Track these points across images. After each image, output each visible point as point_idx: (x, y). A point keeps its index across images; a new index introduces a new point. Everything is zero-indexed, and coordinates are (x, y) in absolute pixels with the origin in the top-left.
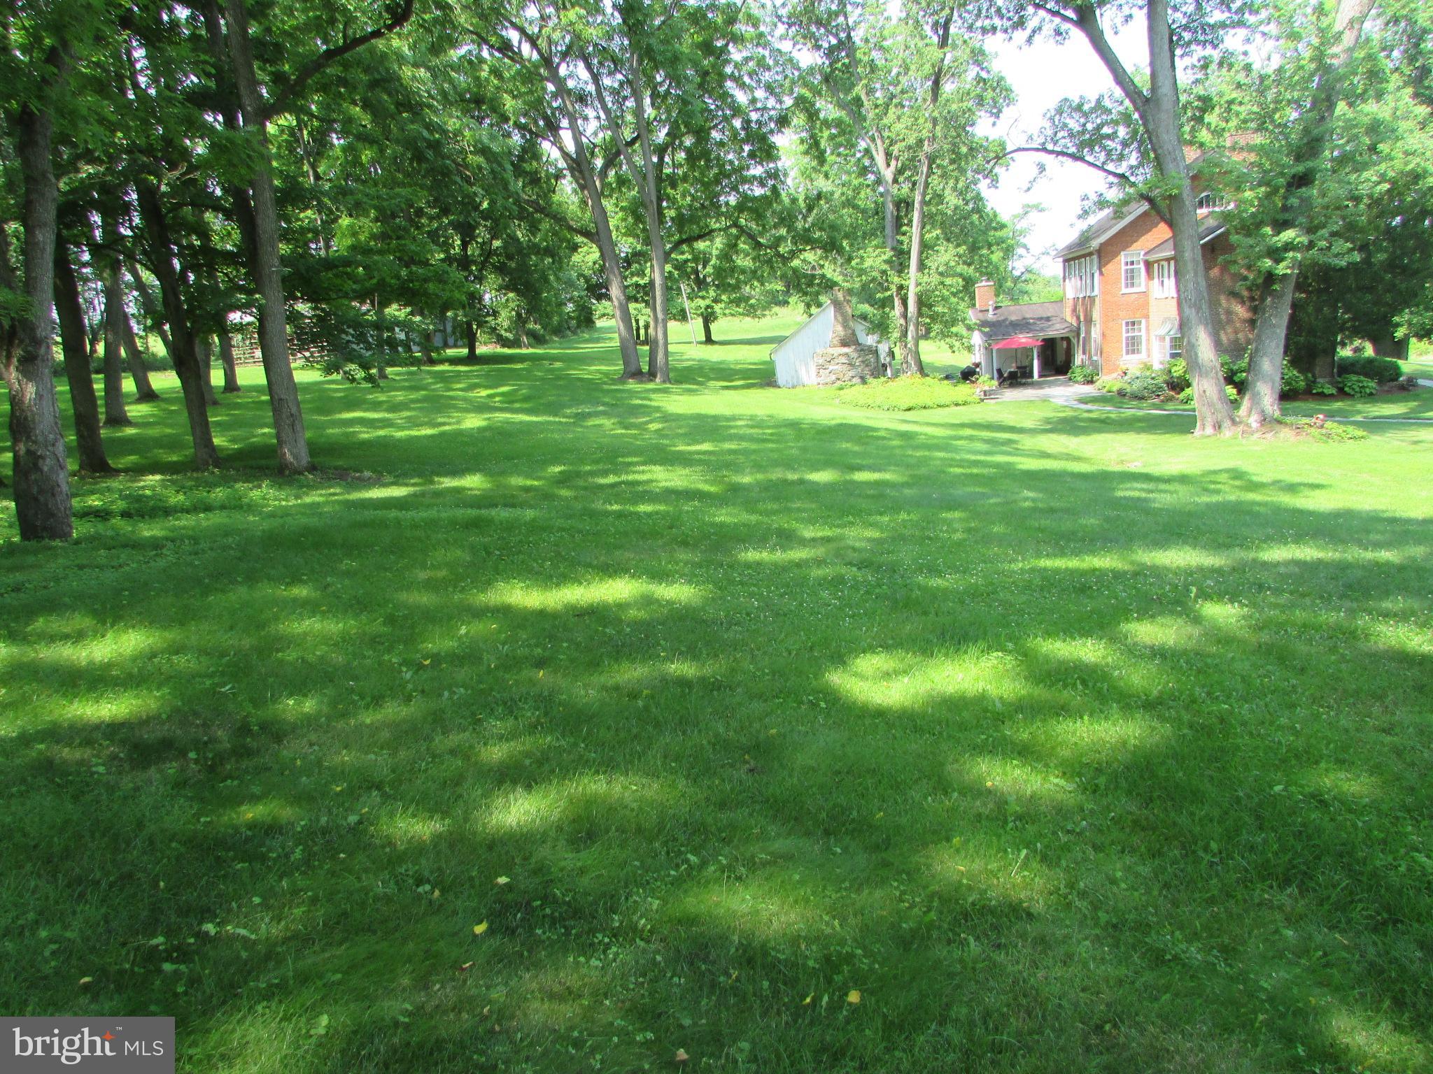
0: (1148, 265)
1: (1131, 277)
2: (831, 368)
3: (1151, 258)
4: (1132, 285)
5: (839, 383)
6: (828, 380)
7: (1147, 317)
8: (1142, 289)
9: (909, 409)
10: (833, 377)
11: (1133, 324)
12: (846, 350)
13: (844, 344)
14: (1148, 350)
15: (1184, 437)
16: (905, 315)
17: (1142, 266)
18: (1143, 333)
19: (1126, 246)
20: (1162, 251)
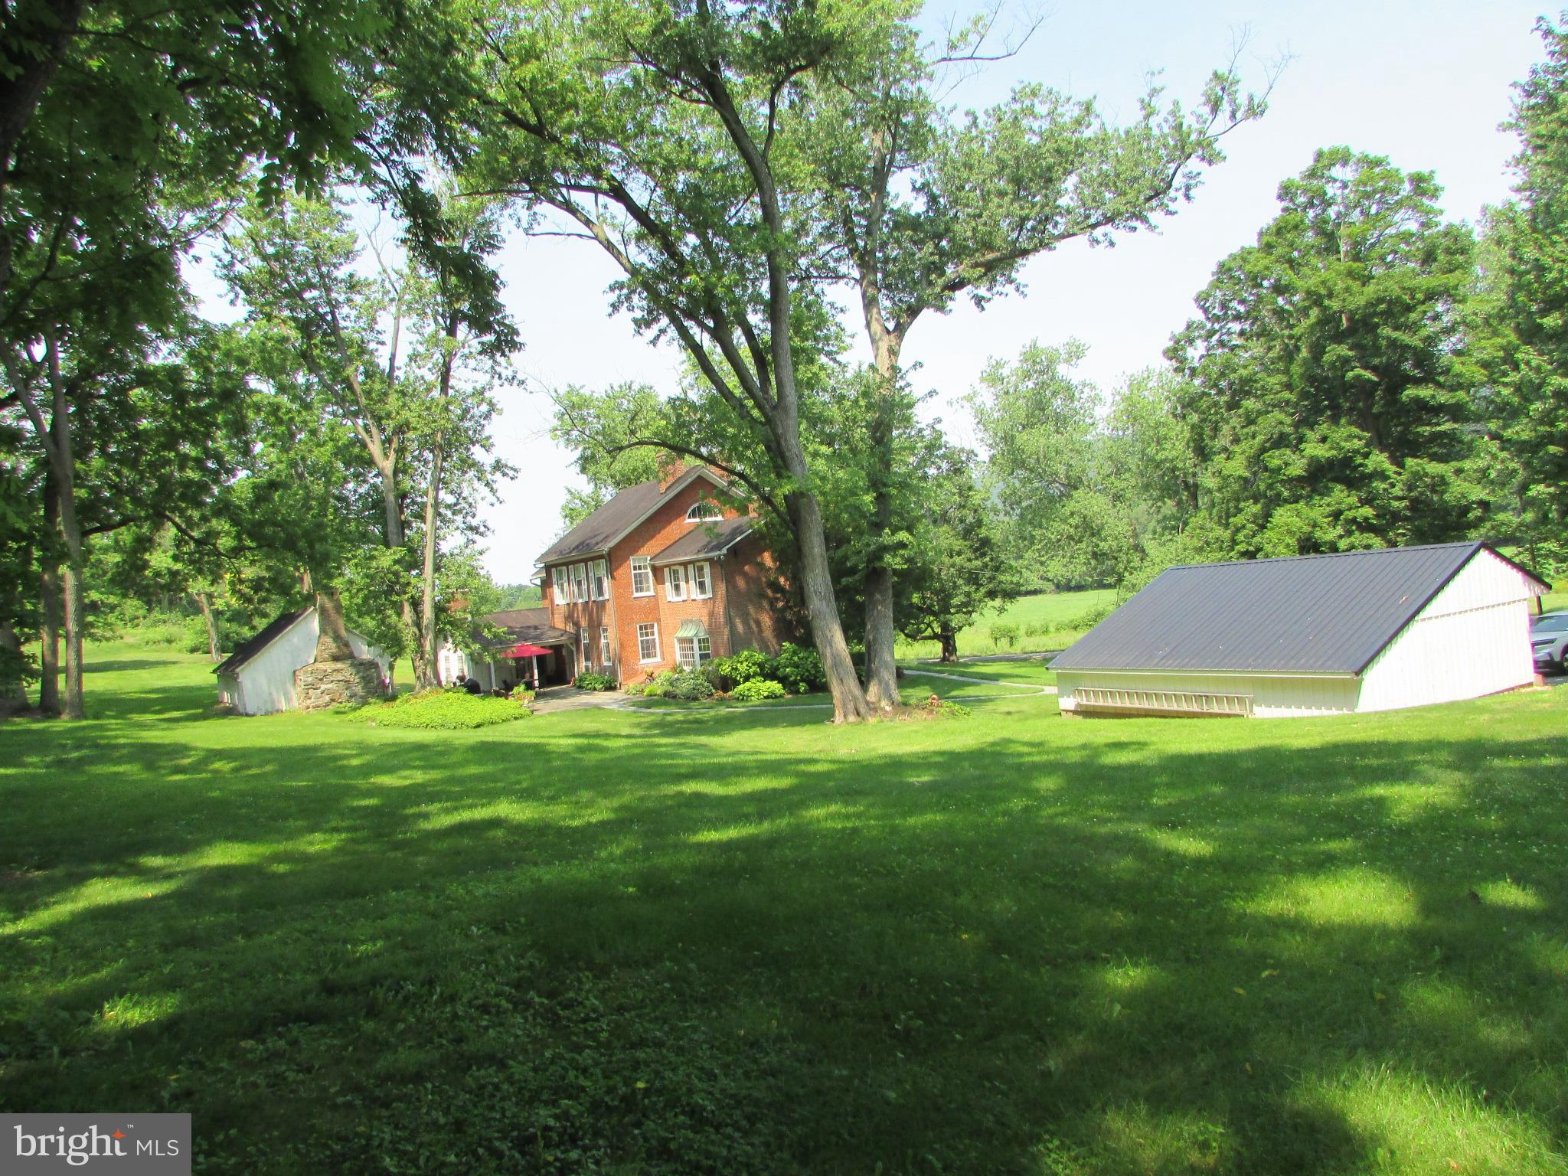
0: (657, 571)
1: (640, 580)
2: (323, 687)
3: (658, 563)
4: (642, 590)
5: (335, 706)
6: (321, 702)
7: (659, 621)
8: (651, 593)
9: (478, 726)
10: (327, 698)
11: (646, 627)
12: (339, 665)
13: (336, 658)
14: (662, 653)
15: (821, 727)
16: (418, 624)
17: (649, 570)
18: (656, 636)
19: (635, 550)
20: (667, 557)
